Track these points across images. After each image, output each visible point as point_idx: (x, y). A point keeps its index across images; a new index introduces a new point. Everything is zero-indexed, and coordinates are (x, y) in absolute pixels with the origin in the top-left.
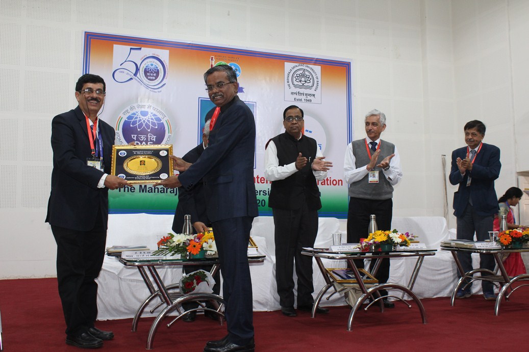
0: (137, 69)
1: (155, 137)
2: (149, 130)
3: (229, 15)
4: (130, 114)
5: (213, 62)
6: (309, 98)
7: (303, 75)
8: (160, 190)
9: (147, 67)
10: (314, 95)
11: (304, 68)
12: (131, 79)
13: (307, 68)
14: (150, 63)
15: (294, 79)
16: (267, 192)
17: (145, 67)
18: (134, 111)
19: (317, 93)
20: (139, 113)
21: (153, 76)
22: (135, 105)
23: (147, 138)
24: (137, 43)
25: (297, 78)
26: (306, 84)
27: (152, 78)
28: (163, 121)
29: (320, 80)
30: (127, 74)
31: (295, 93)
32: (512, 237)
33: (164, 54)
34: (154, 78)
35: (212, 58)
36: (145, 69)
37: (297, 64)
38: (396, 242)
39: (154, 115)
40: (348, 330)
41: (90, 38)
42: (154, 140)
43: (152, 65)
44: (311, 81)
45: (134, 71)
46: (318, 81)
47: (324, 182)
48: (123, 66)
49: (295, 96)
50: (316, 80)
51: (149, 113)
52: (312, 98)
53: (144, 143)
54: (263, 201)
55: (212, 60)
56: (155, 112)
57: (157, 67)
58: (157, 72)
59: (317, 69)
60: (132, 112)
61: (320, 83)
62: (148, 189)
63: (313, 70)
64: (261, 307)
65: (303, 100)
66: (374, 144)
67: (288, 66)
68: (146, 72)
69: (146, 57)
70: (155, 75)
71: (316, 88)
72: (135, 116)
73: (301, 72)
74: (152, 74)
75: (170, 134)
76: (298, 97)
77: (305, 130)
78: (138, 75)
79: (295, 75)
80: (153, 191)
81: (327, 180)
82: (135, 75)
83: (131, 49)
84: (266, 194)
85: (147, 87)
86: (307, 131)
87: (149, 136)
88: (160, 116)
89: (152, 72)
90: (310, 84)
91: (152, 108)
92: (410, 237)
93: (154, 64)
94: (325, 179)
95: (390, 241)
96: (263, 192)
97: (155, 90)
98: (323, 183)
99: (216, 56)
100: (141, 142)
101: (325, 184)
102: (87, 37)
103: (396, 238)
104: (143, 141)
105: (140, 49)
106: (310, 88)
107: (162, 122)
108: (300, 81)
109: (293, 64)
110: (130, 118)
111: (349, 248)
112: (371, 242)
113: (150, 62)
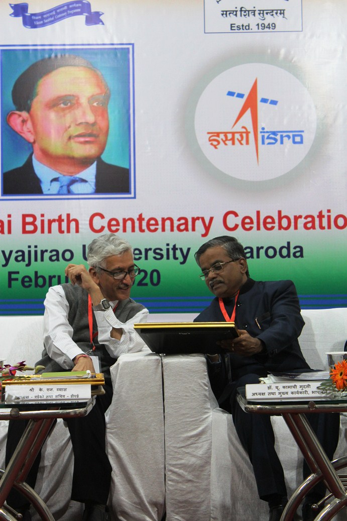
6: (269, 19)
10: (282, 12)
16: (164, 253)
19: (291, 6)
31: (231, 12)
47: (313, 221)
49: (232, 19)
52: (278, 20)
54: (155, 274)
65: (253, 27)
76: (239, 20)
77: (259, 99)
81: (321, 216)
84: (162, 256)
86: (264, 101)
94: (315, 214)
96: (155, 252)
98: (309, 225)
101: (313, 227)
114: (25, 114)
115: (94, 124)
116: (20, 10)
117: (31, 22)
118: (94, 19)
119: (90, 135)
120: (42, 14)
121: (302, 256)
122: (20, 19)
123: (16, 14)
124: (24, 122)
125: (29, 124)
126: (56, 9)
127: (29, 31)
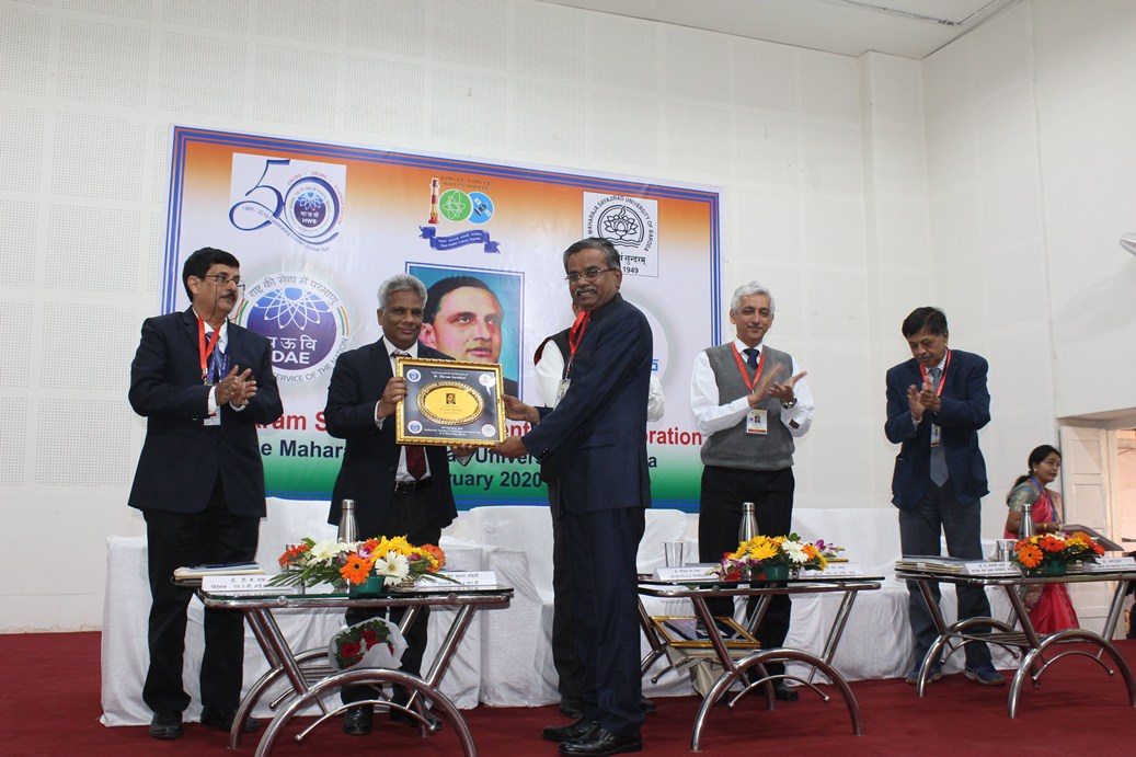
0: (281, 203)
1: (314, 341)
2: (303, 328)
3: (470, 95)
4: (263, 295)
5: (437, 190)
6: (633, 264)
7: (621, 219)
8: (323, 451)
9: (300, 198)
10: (643, 260)
11: (623, 203)
12: (268, 222)
13: (628, 205)
14: (306, 192)
15: (603, 226)
17: (296, 199)
18: (272, 289)
19: (650, 256)
20: (283, 292)
21: (313, 217)
22: (275, 276)
23: (298, 343)
24: (280, 149)
25: (608, 224)
26: (627, 237)
27: (309, 221)
28: (332, 309)
29: (655, 228)
30: (260, 212)
32: (1043, 550)
33: (336, 173)
34: (315, 222)
35: (435, 181)
36: (297, 204)
37: (609, 196)
38: (795, 560)
39: (314, 297)
40: (692, 748)
41: (185, 138)
42: (313, 348)
43: (311, 195)
44: (638, 230)
45: (274, 207)
46: (651, 231)
47: (664, 437)
48: (249, 198)
50: (647, 228)
51: (304, 293)
52: (639, 265)
53: (291, 353)
55: (434, 185)
56: (315, 292)
57: (321, 200)
58: (322, 211)
59: (651, 205)
60: (267, 290)
61: (655, 234)
62: (297, 450)
63: (641, 208)
64: (516, 696)
66: (751, 353)
67: (591, 199)
68: (298, 209)
69: (299, 179)
70: (316, 215)
71: (649, 245)
72: (275, 299)
73: (617, 211)
74: (310, 214)
75: (345, 337)
78: (282, 216)
79: (605, 219)
80: (309, 453)
81: (670, 433)
82: (276, 214)
83: (268, 161)
85: (301, 239)
87: (302, 340)
88: (326, 300)
89: (310, 210)
90: (636, 237)
91: (309, 282)
92: (827, 550)
93: (315, 192)
94: (666, 431)
95: (783, 559)
97: (316, 246)
98: (662, 440)
99: (442, 178)
100: (286, 353)
101: (664, 442)
102: (180, 138)
103: (795, 551)
104: (290, 350)
105: (287, 162)
106: (636, 244)
107: (328, 311)
108: (616, 230)
109: (601, 196)
110: (263, 302)
111: (696, 573)
112: (744, 560)
113: (307, 188)
114: (428, 326)
115: (490, 340)
116: (428, 233)
117: (438, 244)
118: (491, 247)
119: (485, 349)
120: (447, 239)
121: (655, 465)
122: (428, 240)
123: (425, 236)
124: (428, 332)
125: (432, 335)
126: (459, 236)
127: (435, 251)
